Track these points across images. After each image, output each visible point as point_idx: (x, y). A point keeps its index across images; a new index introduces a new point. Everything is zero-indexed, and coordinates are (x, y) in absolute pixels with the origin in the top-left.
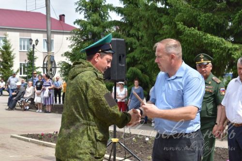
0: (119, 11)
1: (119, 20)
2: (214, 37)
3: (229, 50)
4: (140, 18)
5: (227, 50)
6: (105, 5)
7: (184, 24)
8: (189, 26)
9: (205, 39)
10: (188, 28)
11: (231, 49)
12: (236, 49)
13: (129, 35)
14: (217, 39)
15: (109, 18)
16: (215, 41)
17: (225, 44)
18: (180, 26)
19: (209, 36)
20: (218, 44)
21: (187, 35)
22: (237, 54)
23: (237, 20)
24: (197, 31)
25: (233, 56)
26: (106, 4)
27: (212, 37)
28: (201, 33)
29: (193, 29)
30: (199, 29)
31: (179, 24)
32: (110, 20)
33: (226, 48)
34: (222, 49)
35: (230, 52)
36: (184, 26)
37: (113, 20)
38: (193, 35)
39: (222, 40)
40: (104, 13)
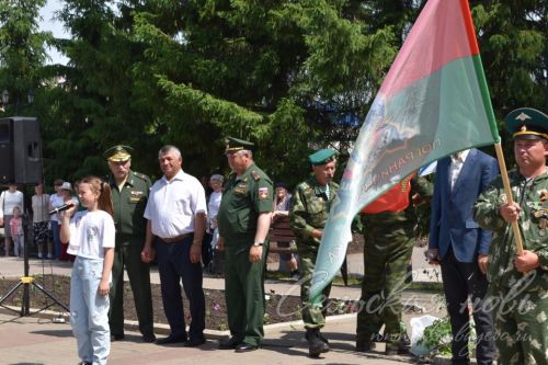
0: (62, 45)
1: (65, 65)
2: (219, 101)
3: (247, 123)
4: (98, 65)
5: (242, 123)
6: (37, 34)
7: (169, 78)
8: (177, 83)
9: (206, 104)
10: (176, 86)
11: (249, 122)
12: (258, 122)
13: (84, 94)
14: (224, 104)
15: (47, 59)
16: (222, 107)
18: (164, 82)
19: (209, 98)
20: (227, 114)
21: (174, 98)
22: (260, 131)
24: (191, 90)
25: (253, 133)
26: (39, 31)
27: (215, 100)
28: (196, 94)
29: (184, 86)
30: (194, 88)
31: (159, 79)
32: (47, 63)
33: (240, 119)
34: (233, 121)
36: (168, 83)
38: (185, 98)
39: (232, 107)
40: (35, 49)
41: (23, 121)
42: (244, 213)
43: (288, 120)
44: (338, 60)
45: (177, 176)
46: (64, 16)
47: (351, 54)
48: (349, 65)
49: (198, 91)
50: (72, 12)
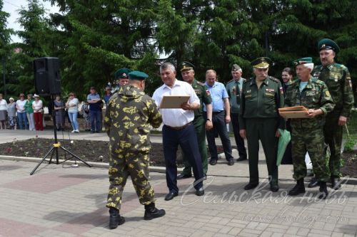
0: (21, 34)
1: (21, 43)
2: (116, 54)
5: (126, 65)
6: (6, 30)
7: (90, 44)
8: (94, 46)
10: (93, 48)
11: (129, 64)
12: (133, 64)
13: (32, 55)
14: (118, 55)
15: (11, 41)
17: (124, 60)
18: (86, 46)
19: (112, 53)
20: (119, 60)
21: (92, 53)
24: (101, 50)
26: (7, 28)
27: (114, 54)
28: (103, 51)
29: (98, 48)
30: (102, 48)
32: (11, 43)
33: (125, 63)
34: (122, 64)
37: (16, 42)
38: (98, 53)
39: (122, 57)
40: (5, 36)
41: (53, 59)
46: (21, 21)
49: (105, 50)
50: (25, 18)
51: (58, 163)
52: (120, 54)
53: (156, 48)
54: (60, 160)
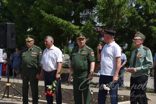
2: (64, 21)
3: (73, 29)
5: (72, 29)
7: (46, 12)
9: (59, 22)
10: (48, 15)
12: (77, 29)
14: (66, 22)
16: (65, 23)
17: (70, 25)
18: (43, 13)
19: (61, 20)
20: (66, 25)
21: (47, 19)
22: (78, 32)
23: (78, 11)
24: (53, 17)
25: (75, 33)
27: (63, 20)
28: (55, 18)
29: (51, 15)
30: (55, 16)
31: (42, 12)
33: (71, 28)
34: (69, 28)
35: (74, 30)
36: (45, 14)
38: (51, 19)
39: (69, 23)
41: (11, 24)
42: (86, 62)
43: (88, 28)
44: (109, 8)
45: (51, 48)
47: (114, 6)
48: (113, 10)
49: (56, 17)
51: (8, 97)
52: (68, 21)
53: (97, 17)
54: (10, 96)
